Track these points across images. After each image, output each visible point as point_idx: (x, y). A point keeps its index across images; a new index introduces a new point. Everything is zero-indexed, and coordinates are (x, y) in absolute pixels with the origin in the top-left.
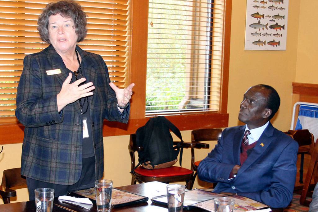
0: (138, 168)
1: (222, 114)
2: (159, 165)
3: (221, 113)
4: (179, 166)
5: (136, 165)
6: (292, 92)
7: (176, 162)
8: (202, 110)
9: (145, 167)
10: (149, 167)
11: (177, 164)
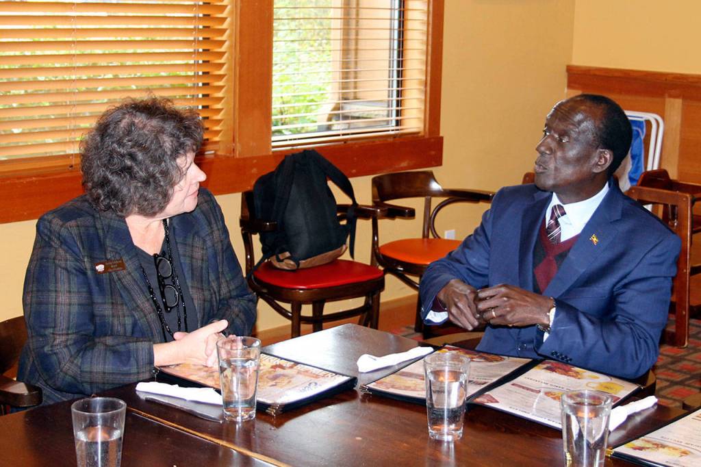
0: (260, 269)
1: (430, 139)
2: (309, 260)
3: (427, 136)
4: (349, 258)
5: (257, 260)
6: (566, 85)
7: (343, 250)
8: (388, 131)
9: (278, 265)
10: (287, 264)
11: (346, 256)
